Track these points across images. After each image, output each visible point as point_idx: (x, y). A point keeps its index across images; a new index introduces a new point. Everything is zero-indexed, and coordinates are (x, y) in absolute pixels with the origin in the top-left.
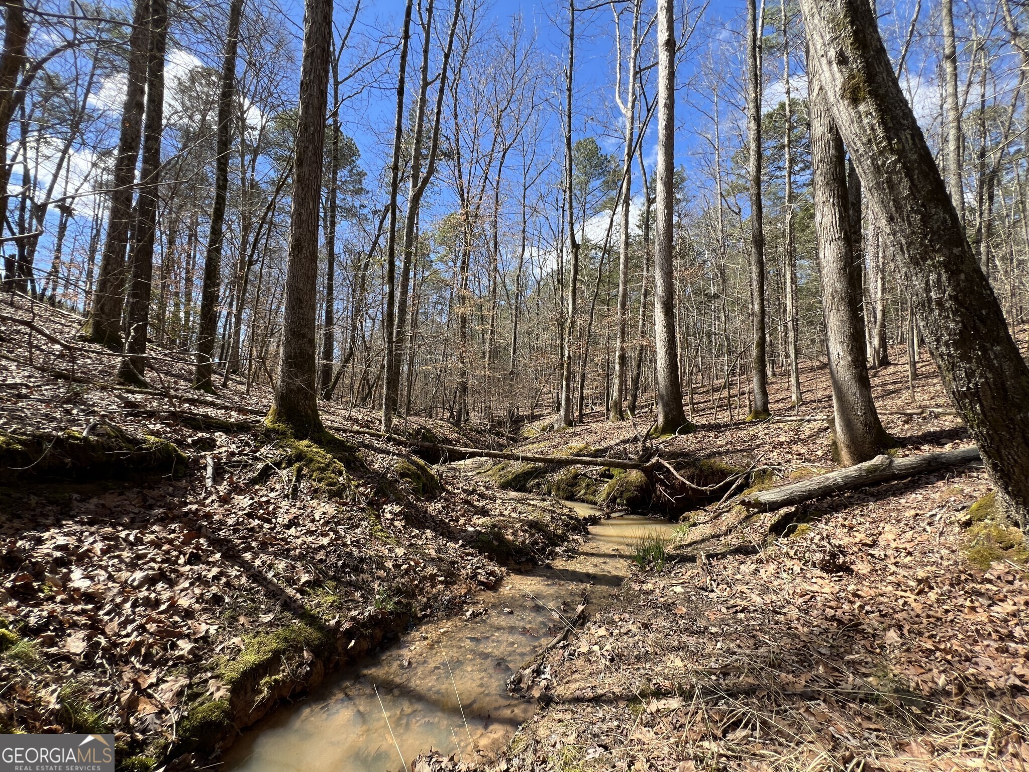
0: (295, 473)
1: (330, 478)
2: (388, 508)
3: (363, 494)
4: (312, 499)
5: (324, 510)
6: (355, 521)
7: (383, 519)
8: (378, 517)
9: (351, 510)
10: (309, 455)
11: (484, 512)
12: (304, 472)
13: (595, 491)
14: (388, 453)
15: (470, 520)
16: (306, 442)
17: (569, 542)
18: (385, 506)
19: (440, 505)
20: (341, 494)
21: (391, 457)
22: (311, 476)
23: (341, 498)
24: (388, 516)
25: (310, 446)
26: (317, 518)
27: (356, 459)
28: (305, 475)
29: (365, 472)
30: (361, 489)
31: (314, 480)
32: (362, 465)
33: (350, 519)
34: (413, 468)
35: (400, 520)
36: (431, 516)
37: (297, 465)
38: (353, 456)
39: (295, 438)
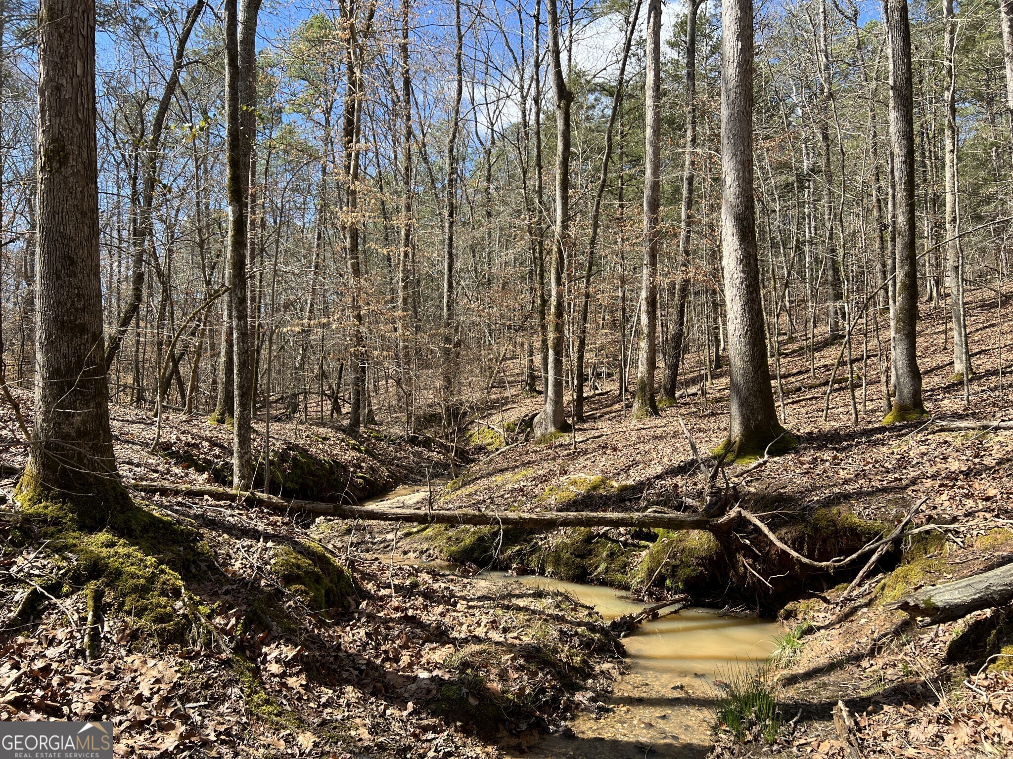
0: (91, 603)
1: (159, 605)
2: (272, 651)
3: (223, 631)
4: (129, 652)
5: (154, 673)
6: (217, 690)
7: (265, 676)
8: (256, 672)
9: (207, 667)
10: (113, 563)
11: (441, 636)
12: (107, 599)
13: (625, 566)
14: (255, 535)
15: (419, 655)
16: (103, 536)
17: (595, 677)
18: (265, 650)
19: (362, 632)
20: (182, 635)
21: (261, 544)
22: (122, 604)
23: (184, 643)
24: (275, 668)
25: (112, 545)
26: (147, 693)
27: (199, 555)
28: (110, 605)
29: (218, 581)
30: (218, 620)
31: (129, 613)
32: (211, 567)
33: (206, 686)
34: (305, 562)
35: (297, 674)
36: (349, 655)
37: (92, 585)
38: (193, 550)
39: (81, 529)
